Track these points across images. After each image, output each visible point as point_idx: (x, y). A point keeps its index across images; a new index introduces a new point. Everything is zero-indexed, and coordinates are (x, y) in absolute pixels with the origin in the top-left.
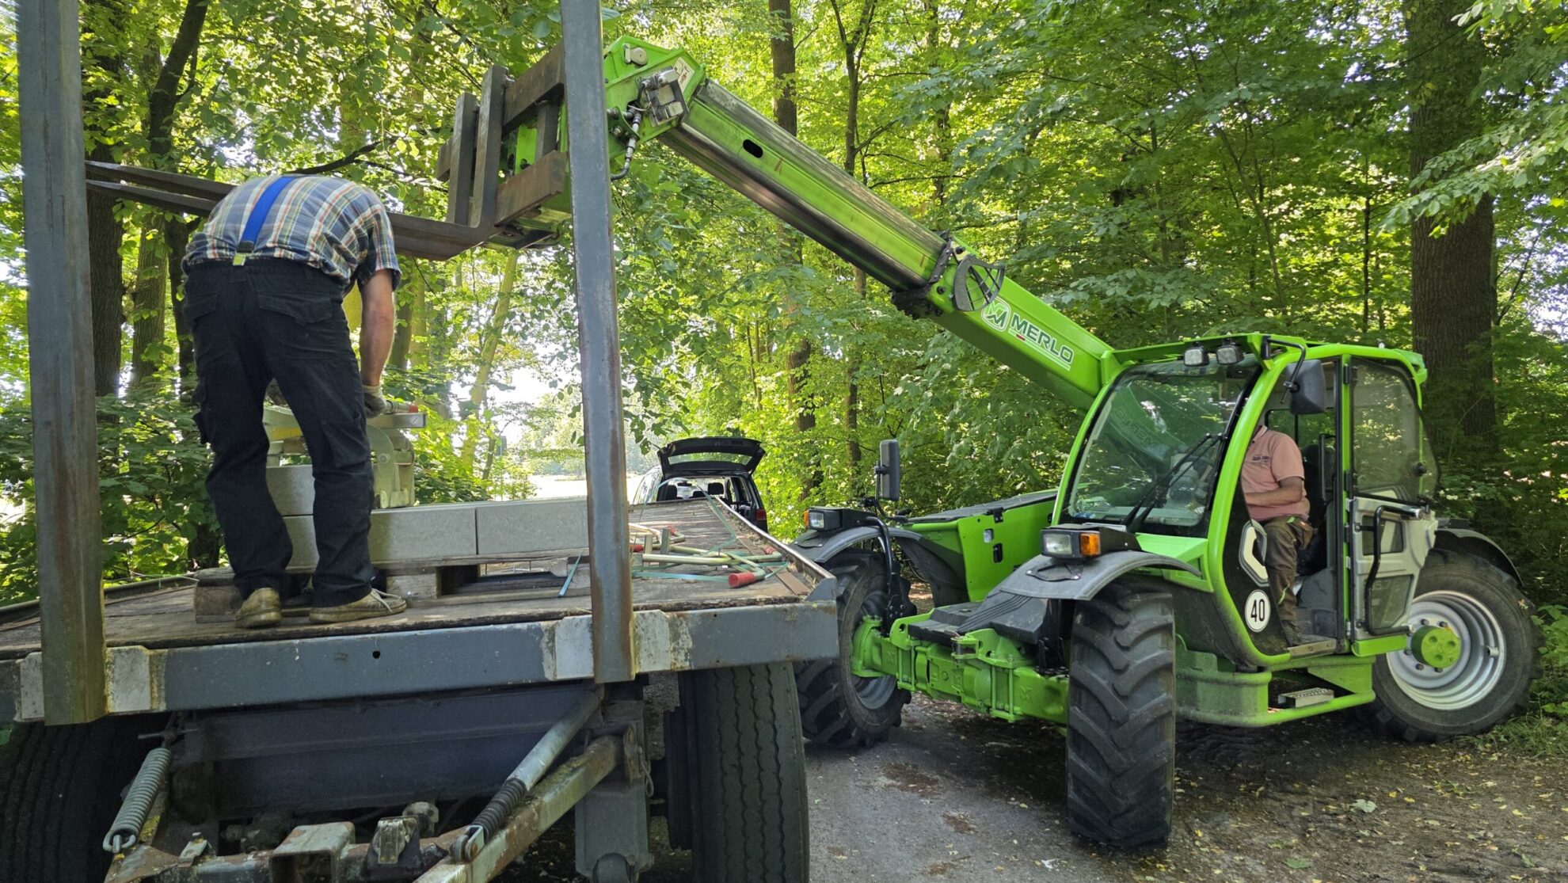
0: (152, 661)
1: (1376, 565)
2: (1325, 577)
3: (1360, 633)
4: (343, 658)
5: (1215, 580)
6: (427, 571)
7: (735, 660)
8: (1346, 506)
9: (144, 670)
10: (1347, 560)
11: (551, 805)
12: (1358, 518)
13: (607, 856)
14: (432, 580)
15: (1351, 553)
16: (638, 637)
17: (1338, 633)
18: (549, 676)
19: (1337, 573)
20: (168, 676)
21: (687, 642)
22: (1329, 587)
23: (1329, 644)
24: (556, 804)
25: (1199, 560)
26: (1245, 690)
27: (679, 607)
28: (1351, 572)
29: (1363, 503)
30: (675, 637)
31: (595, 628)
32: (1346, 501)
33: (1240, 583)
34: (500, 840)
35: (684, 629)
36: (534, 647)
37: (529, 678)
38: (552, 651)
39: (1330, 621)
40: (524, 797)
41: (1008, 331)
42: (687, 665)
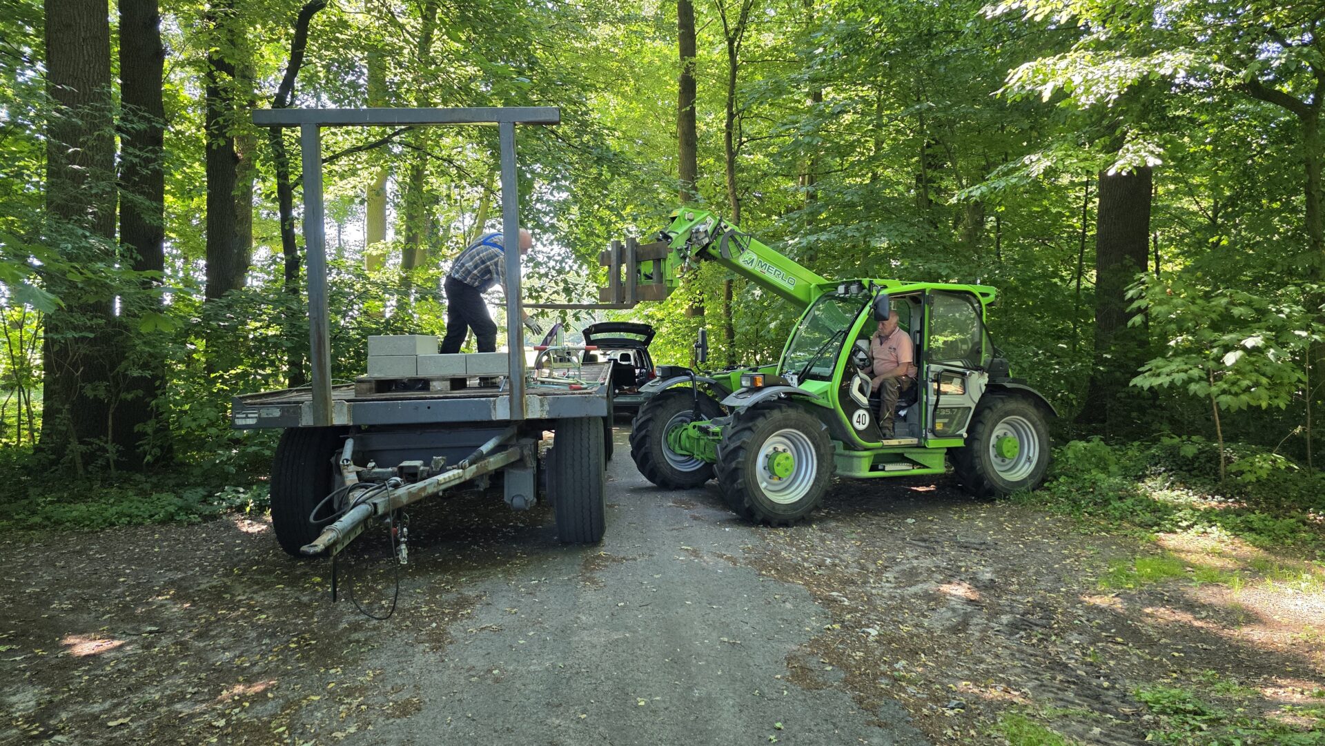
0: (349, 407)
1: (938, 401)
2: (916, 406)
3: (930, 436)
4: (417, 408)
5: (834, 402)
6: (446, 380)
7: (566, 416)
8: (925, 369)
9: (345, 409)
10: (925, 397)
11: (494, 462)
12: (931, 375)
13: (518, 496)
14: (448, 383)
15: (927, 394)
16: (527, 405)
17: (919, 436)
18: (494, 418)
19: (920, 405)
20: (353, 412)
21: (547, 408)
22: (917, 411)
23: (915, 441)
24: (495, 463)
25: (826, 392)
26: (855, 459)
27: (544, 394)
28: (926, 403)
29: (933, 367)
30: (542, 405)
31: (511, 401)
32: (926, 366)
33: (850, 406)
34: (474, 467)
35: (546, 403)
36: (489, 408)
37: (485, 418)
38: (495, 409)
39: (916, 430)
40: (482, 457)
41: (755, 269)
42: (547, 417)
